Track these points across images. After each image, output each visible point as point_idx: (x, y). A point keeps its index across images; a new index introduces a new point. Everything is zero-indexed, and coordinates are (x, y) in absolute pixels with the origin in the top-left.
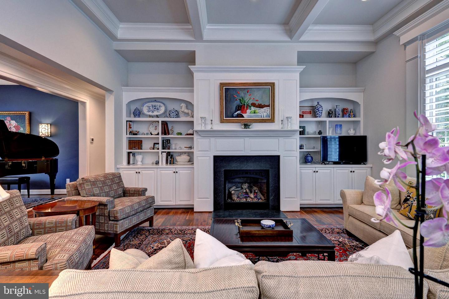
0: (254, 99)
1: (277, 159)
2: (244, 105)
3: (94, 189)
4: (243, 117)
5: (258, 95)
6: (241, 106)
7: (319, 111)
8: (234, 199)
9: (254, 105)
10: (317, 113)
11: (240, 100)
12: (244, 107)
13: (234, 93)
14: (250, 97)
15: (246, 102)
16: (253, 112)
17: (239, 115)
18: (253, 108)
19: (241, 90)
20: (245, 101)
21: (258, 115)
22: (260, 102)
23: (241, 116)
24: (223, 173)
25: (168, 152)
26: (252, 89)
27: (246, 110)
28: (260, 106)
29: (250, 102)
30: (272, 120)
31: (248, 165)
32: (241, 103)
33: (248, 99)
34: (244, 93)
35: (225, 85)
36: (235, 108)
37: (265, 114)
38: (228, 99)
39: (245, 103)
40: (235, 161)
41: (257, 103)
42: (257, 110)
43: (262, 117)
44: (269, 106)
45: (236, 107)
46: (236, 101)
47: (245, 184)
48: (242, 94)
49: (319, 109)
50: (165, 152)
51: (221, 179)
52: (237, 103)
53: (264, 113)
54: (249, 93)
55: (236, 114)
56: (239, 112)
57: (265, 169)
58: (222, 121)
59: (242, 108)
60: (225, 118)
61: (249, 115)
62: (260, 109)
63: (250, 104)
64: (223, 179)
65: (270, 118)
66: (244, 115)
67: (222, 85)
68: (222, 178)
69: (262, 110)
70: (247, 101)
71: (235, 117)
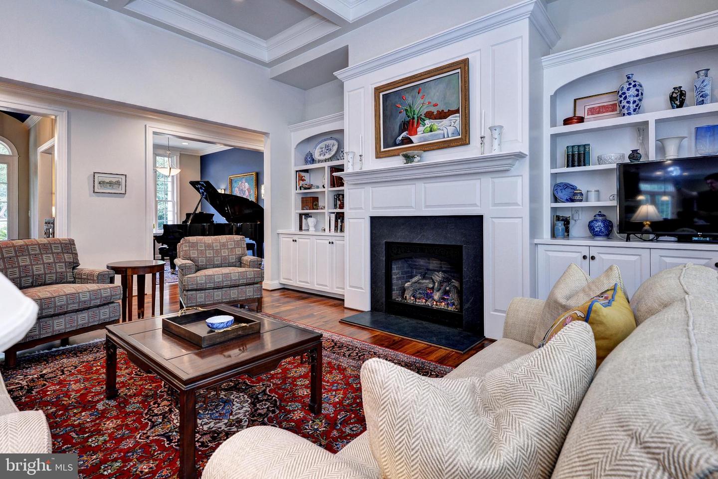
0: (429, 103)
1: (476, 222)
2: (413, 118)
3: (191, 251)
4: (411, 142)
5: (438, 94)
6: (409, 122)
7: (625, 98)
8: (406, 297)
9: (430, 115)
10: (622, 104)
11: (406, 110)
12: (413, 123)
13: (397, 100)
14: (422, 101)
15: (416, 112)
16: (429, 129)
17: (405, 139)
18: (428, 122)
19: (407, 93)
20: (414, 111)
21: (437, 135)
22: (441, 108)
23: (408, 140)
24: (384, 247)
25: (337, 213)
26: (427, 84)
27: (417, 128)
28: (442, 115)
29: (425, 110)
30: (463, 140)
31: (424, 235)
32: (409, 117)
33: (420, 106)
34: (412, 96)
35: (382, 90)
36: (398, 128)
37: (451, 130)
38: (388, 113)
39: (414, 114)
40: (402, 227)
41: (435, 110)
42: (436, 123)
43: (444, 138)
44: (457, 111)
45: (400, 125)
46: (400, 115)
47: (437, 273)
48: (409, 100)
49: (624, 93)
50: (334, 213)
51: (381, 258)
52: (402, 117)
53: (449, 128)
54: (421, 94)
55: (400, 138)
56: (404, 134)
57: (453, 243)
58: (379, 155)
59: (409, 126)
60: (384, 148)
61: (421, 138)
62: (441, 122)
63: (423, 115)
64: (384, 259)
65: (460, 137)
66: (412, 138)
67: (378, 90)
68: (383, 257)
69: (445, 122)
70: (419, 109)
71: (399, 145)
